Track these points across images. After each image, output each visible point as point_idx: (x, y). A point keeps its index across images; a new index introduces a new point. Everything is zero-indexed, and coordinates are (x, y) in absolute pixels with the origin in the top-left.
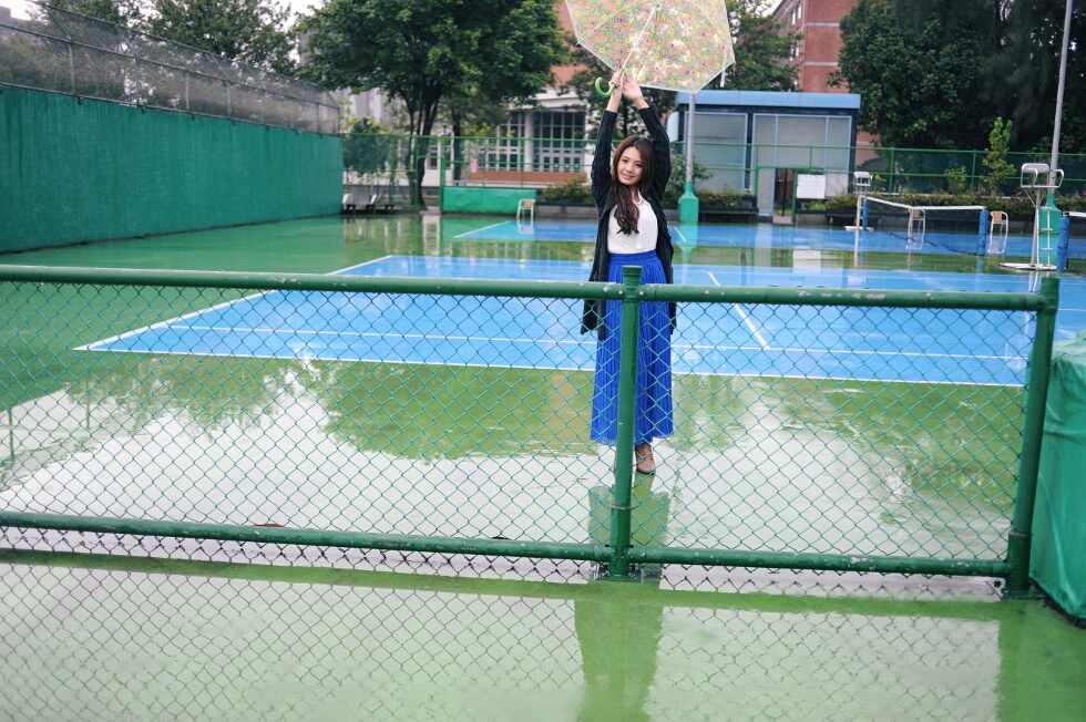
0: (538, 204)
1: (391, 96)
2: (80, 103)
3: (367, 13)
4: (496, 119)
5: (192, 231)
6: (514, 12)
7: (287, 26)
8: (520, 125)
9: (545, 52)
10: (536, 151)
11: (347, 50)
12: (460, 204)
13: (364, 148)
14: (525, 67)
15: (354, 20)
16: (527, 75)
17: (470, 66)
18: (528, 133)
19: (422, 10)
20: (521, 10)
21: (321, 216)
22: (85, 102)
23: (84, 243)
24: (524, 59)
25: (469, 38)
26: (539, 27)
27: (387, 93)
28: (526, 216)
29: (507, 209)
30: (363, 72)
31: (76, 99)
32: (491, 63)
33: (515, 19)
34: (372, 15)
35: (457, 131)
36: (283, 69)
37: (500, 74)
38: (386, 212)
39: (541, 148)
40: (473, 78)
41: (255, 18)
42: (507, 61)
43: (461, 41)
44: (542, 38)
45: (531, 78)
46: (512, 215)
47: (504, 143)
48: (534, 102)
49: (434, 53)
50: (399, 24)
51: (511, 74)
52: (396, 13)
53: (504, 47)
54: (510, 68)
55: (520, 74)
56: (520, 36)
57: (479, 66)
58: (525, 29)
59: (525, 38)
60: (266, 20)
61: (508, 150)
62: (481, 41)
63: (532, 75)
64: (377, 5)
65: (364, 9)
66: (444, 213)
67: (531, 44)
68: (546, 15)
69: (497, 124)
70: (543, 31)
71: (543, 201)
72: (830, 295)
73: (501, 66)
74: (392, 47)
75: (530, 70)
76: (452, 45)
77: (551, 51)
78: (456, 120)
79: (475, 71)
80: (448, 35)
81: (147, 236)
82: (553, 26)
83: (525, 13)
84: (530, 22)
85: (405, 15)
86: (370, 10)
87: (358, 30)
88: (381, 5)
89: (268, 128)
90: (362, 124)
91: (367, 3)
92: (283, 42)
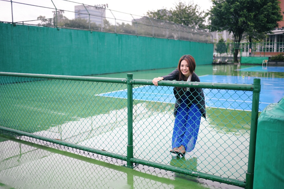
0: (268, 61)
1: (230, 32)
2: (137, 37)
3: (222, 10)
4: (262, 38)
5: (167, 68)
6: (265, 7)
7: (203, 15)
8: (273, 39)
9: (274, 17)
11: (217, 20)
12: (246, 61)
13: (222, 47)
14: (268, 22)
15: (218, 12)
16: (268, 24)
17: (251, 23)
18: (275, 41)
19: (237, 8)
20: (267, 6)
21: (206, 65)
22: (139, 37)
24: (267, 20)
25: (251, 15)
26: (272, 10)
27: (229, 32)
28: (265, 65)
29: (259, 63)
30: (222, 26)
32: (258, 21)
33: (265, 9)
34: (223, 11)
35: (250, 41)
36: (202, 27)
37: (260, 25)
39: (279, 46)
40: (252, 26)
41: (195, 14)
42: (262, 21)
43: (248, 16)
44: (273, 14)
45: (270, 25)
46: (261, 65)
47: (268, 44)
49: (241, 19)
50: (231, 13)
51: (263, 24)
52: (230, 10)
53: (261, 17)
54: (263, 23)
55: (266, 24)
56: (266, 14)
57: (254, 23)
58: (268, 11)
59: (268, 14)
60: (197, 14)
61: (269, 46)
62: (255, 16)
63: (270, 24)
64: (224, 8)
65: (221, 9)
66: (241, 64)
67: (270, 15)
68: (275, 7)
70: (274, 11)
71: (270, 60)
72: (182, 84)
73: (260, 22)
74: (229, 19)
75: (269, 23)
76: (246, 17)
77: (276, 17)
78: (250, 39)
79: (252, 24)
80: (244, 15)
82: (277, 10)
83: (268, 7)
84: (270, 9)
85: (232, 10)
86: (223, 10)
87: (219, 15)
88: (226, 8)
89: (190, 42)
90: (221, 41)
91: (222, 8)
92: (202, 20)
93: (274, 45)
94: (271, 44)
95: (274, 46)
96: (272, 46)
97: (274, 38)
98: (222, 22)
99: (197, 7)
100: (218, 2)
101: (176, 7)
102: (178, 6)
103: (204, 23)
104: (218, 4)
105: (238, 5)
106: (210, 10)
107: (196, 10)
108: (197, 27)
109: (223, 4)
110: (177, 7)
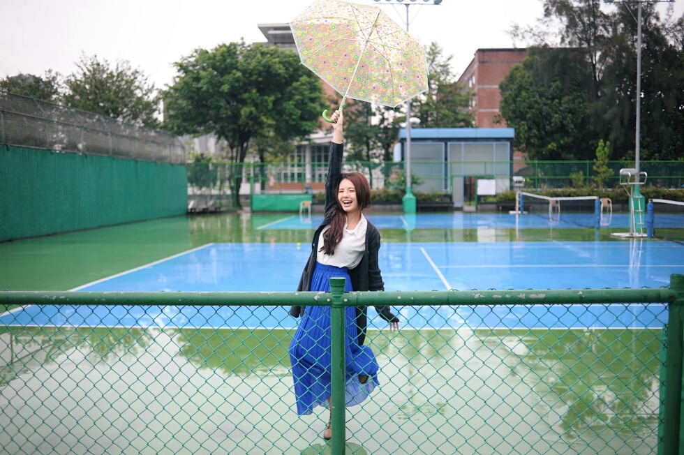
0: (313, 204)
1: (219, 138)
2: (8, 149)
3: (202, 88)
4: (286, 151)
5: (85, 229)
6: (295, 84)
7: (152, 96)
8: (302, 154)
9: (315, 108)
10: (313, 170)
11: (190, 110)
12: (264, 206)
13: (201, 172)
14: (302, 118)
15: (194, 92)
16: (304, 123)
17: (267, 119)
18: (308, 159)
19: (237, 84)
21: (174, 217)
22: (12, 149)
23: (10, 241)
24: (302, 114)
25: (266, 101)
26: (311, 93)
27: (217, 136)
28: (306, 212)
29: (294, 208)
30: (200, 124)
31: (5, 147)
32: (281, 116)
33: (295, 89)
34: (205, 89)
35: (262, 159)
36: (150, 124)
37: (287, 123)
38: (216, 212)
39: (316, 168)
40: (270, 126)
41: (132, 92)
42: (290, 115)
43: (262, 103)
44: (313, 100)
45: (306, 125)
46: (297, 212)
47: (293, 166)
48: (309, 140)
49: (245, 111)
50: (221, 94)
51: (294, 123)
52: (219, 87)
53: (289, 105)
54: (293, 120)
55: (300, 122)
56: (299, 99)
57: (274, 118)
58: (302, 94)
59: (302, 100)
60: (139, 93)
62: (275, 103)
64: (207, 82)
65: (199, 85)
66: (253, 212)
67: (306, 104)
68: (315, 86)
69: (287, 154)
70: (313, 95)
71: (316, 202)
72: (500, 297)
73: (287, 118)
74: (218, 108)
75: (306, 120)
76: (256, 106)
77: (319, 108)
78: (261, 152)
79: (271, 122)
80: (253, 100)
81: (54, 234)
82: (320, 93)
83: (302, 84)
84: (305, 90)
85: (225, 88)
86: (203, 85)
87: (196, 98)
88: (210, 83)
89: (137, 162)
90: (200, 157)
91: (202, 81)
92: (149, 107)
93: (305, 166)
94: (299, 165)
95: (305, 170)
96: (302, 168)
98: (201, 114)
99: (140, 78)
100: (191, 68)
101: (85, 74)
102: (89, 71)
103: (155, 115)
104: (191, 71)
105: (238, 77)
106: (172, 84)
107: (137, 84)
109: (203, 73)
110: (88, 73)
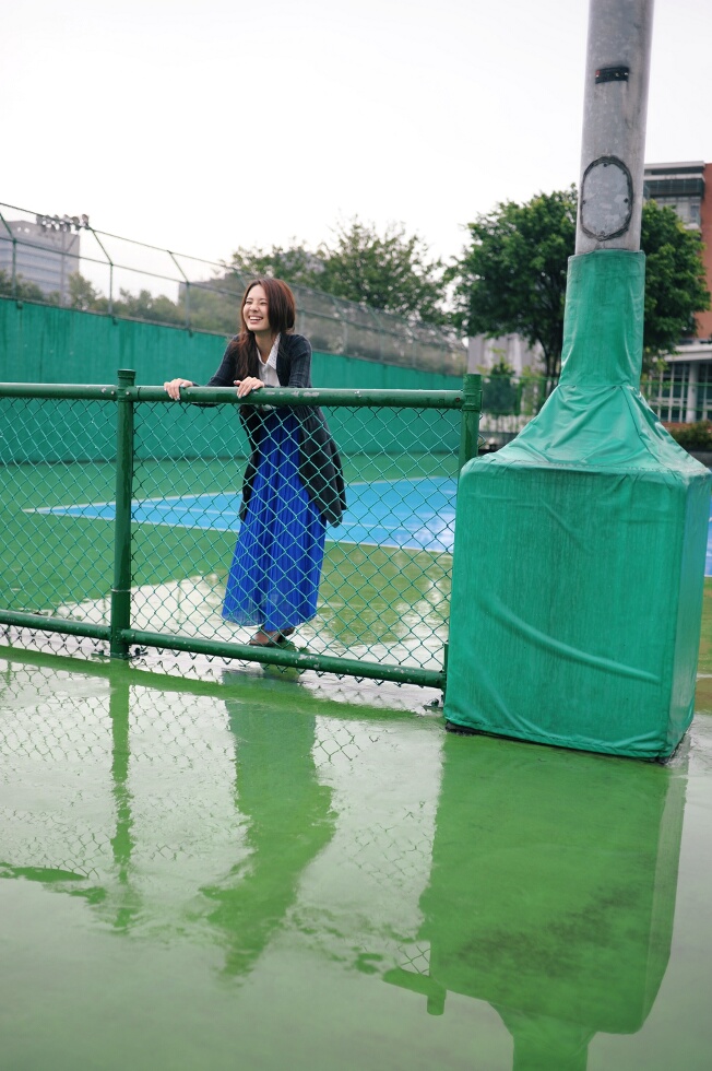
1: (532, 343)
2: (191, 335)
3: (502, 262)
7: (437, 275)
9: (681, 296)
11: (485, 296)
13: (498, 392)
14: (660, 312)
15: (491, 268)
16: (661, 319)
19: (556, 257)
20: (657, 255)
22: (196, 335)
26: (677, 272)
27: (528, 339)
30: (500, 319)
31: (187, 333)
34: (506, 263)
36: (432, 318)
41: (408, 269)
44: (679, 284)
45: (666, 323)
52: (529, 261)
55: (655, 318)
56: (654, 281)
59: (661, 284)
60: (417, 270)
61: (671, 402)
63: (667, 320)
64: (511, 253)
65: (501, 258)
67: (668, 288)
68: (685, 260)
70: (680, 276)
74: (527, 293)
75: (665, 315)
77: (687, 296)
82: (692, 271)
83: (662, 257)
84: (666, 266)
85: (538, 262)
86: (505, 259)
87: (494, 277)
88: (516, 254)
89: (385, 366)
90: (499, 369)
91: (503, 252)
92: (432, 291)
93: (686, 396)
94: (677, 395)
95: (685, 402)
96: (681, 400)
97: (687, 374)
98: (504, 303)
99: (418, 247)
100: (491, 232)
101: (341, 241)
102: (349, 238)
103: (438, 304)
104: (490, 236)
105: (560, 244)
106: (462, 258)
107: (413, 257)
108: (415, 316)
109: (506, 239)
110: (346, 241)
